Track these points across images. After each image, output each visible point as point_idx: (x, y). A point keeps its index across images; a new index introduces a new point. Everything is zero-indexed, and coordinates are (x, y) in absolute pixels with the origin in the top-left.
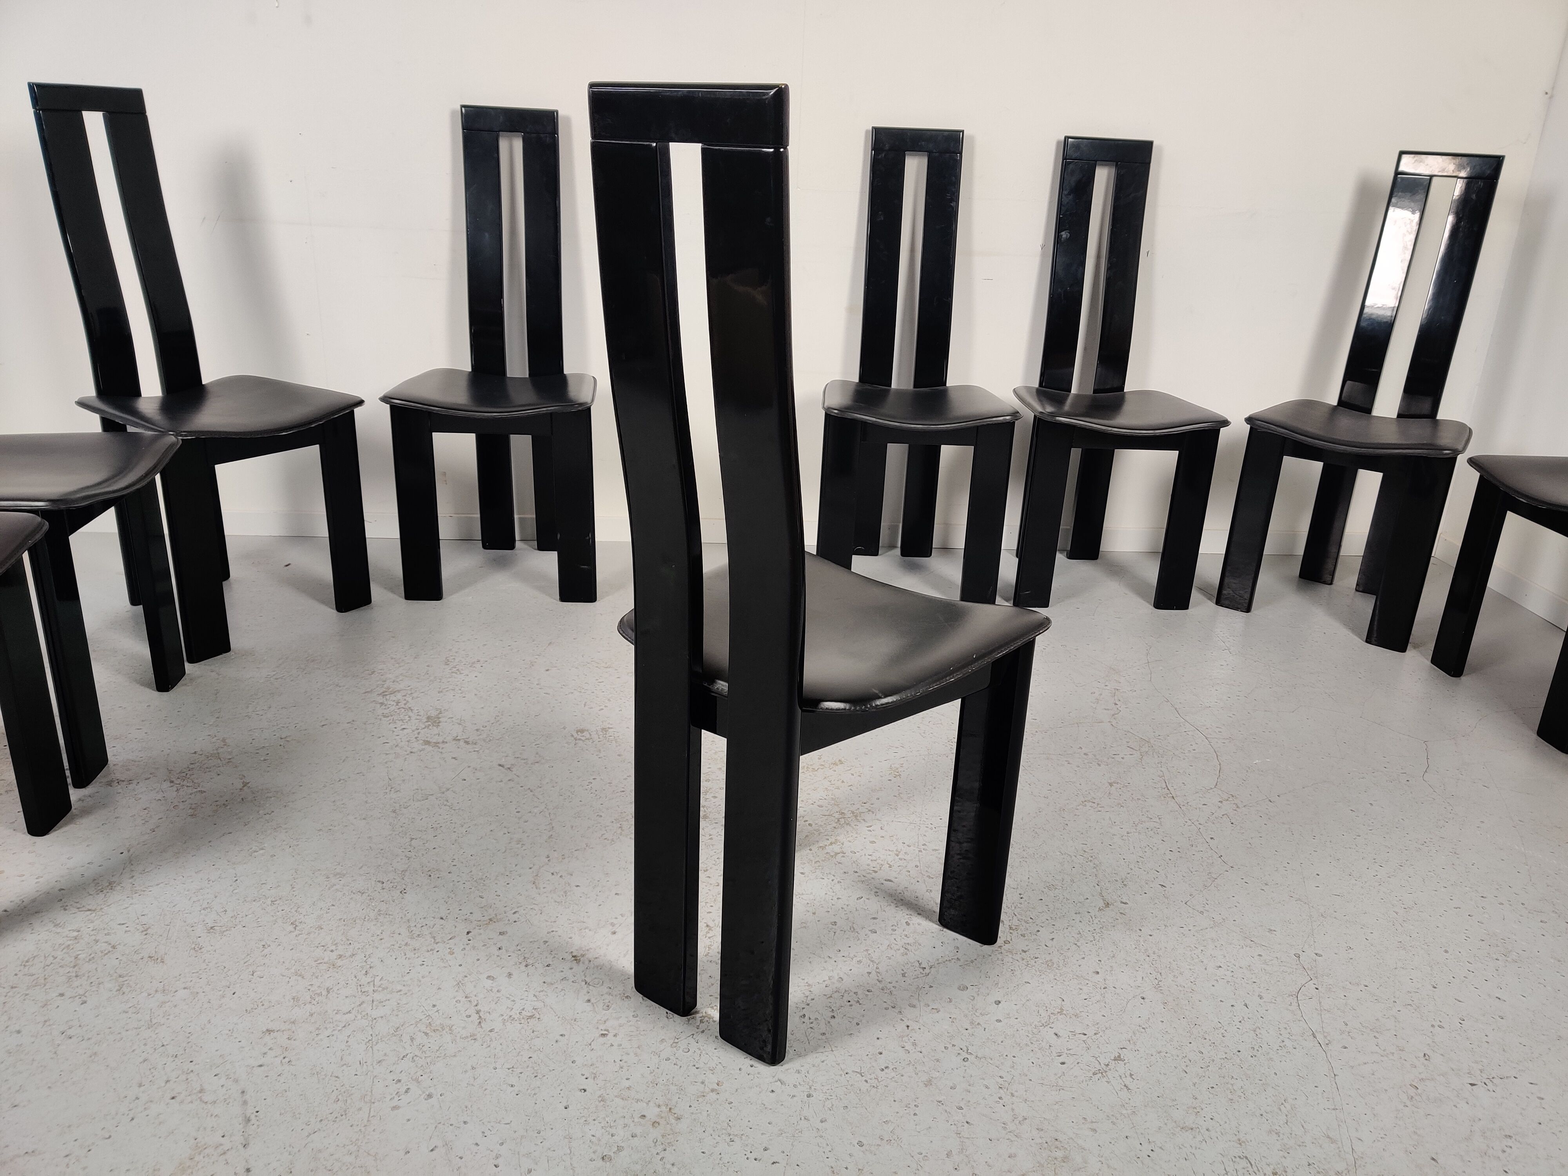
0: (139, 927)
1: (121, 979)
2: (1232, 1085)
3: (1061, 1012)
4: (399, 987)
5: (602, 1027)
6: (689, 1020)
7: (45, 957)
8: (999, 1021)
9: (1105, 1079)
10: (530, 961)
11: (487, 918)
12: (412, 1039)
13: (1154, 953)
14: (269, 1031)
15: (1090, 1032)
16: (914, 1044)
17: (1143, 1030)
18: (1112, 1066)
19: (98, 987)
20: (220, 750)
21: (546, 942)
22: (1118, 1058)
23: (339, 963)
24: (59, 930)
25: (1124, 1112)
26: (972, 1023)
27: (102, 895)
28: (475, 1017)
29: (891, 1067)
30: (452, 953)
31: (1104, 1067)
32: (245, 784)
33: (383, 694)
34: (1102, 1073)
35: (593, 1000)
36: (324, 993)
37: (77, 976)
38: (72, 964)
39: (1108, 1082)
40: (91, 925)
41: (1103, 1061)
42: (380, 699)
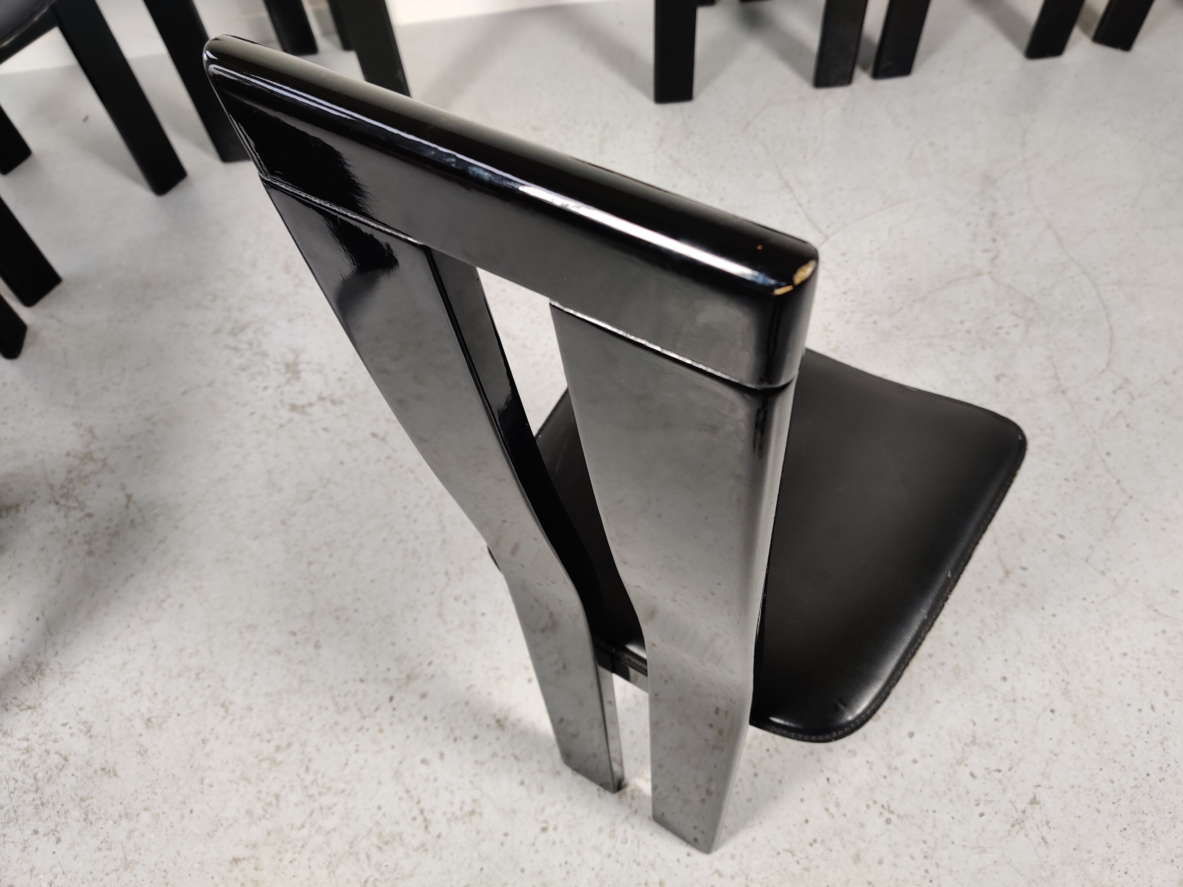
0: (82, 727)
1: (84, 804)
2: (1143, 823)
3: (974, 742)
4: (342, 786)
5: (541, 818)
6: (620, 798)
7: (7, 781)
8: (915, 762)
9: (1023, 832)
10: (457, 733)
11: (404, 675)
12: (368, 857)
13: (1059, 642)
14: (236, 861)
15: (1005, 768)
16: (837, 805)
17: (1055, 758)
18: (1029, 811)
19: (66, 818)
20: (93, 447)
21: (467, 703)
22: (1034, 801)
23: (280, 757)
24: (9, 740)
25: (1044, 874)
26: (889, 767)
27: (35, 685)
28: (420, 819)
29: (819, 840)
30: (381, 731)
31: (1020, 814)
32: (129, 497)
33: (233, 333)
34: (1018, 823)
35: (526, 782)
36: (274, 802)
37: (43, 804)
38: (34, 789)
39: (1026, 835)
40: (36, 730)
41: (1021, 806)
42: (231, 341)
